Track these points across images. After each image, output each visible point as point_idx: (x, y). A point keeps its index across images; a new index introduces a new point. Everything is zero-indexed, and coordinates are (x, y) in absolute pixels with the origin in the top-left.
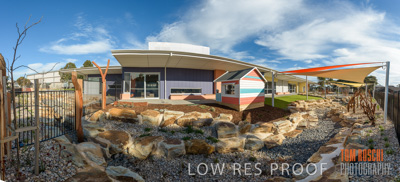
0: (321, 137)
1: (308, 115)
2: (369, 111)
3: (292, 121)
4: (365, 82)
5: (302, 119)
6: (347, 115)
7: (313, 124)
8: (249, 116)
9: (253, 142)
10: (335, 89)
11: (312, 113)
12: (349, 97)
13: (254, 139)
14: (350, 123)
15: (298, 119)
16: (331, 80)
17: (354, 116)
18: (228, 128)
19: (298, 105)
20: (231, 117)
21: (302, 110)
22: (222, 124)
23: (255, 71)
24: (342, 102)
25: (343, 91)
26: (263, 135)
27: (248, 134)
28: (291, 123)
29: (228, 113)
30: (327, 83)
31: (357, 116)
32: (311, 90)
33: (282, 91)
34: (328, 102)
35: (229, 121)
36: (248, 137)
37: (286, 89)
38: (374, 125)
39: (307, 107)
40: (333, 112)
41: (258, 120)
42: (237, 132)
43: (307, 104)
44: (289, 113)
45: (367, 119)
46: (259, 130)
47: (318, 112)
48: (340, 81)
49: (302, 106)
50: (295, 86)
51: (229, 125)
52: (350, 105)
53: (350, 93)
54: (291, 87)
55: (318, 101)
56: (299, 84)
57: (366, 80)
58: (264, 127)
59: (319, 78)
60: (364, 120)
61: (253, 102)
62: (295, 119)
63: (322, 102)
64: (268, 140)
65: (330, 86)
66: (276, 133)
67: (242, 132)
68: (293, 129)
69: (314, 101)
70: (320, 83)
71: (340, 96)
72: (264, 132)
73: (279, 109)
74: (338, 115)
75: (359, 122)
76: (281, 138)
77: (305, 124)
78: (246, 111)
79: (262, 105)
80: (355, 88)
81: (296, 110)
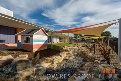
0: (75, 66)
1: (69, 53)
2: (105, 54)
3: (61, 56)
4: (102, 35)
5: (66, 55)
6: (90, 55)
7: (71, 58)
8: (38, 54)
9: (40, 70)
10: (83, 40)
11: (71, 52)
12: (91, 45)
13: (41, 68)
14: (92, 60)
15: (64, 55)
16: (81, 35)
17: (95, 56)
18: (24, 63)
19: (64, 48)
20: (27, 56)
21: (66, 51)
22: (21, 61)
23: (42, 30)
24: (87, 47)
25: (88, 41)
26: (45, 65)
27: (37, 65)
28: (60, 57)
29: (25, 54)
30: (79, 37)
31: (97, 56)
32: (70, 41)
33: (56, 41)
34: (79, 47)
35: (25, 59)
36: (37, 67)
37: (58, 40)
38: (109, 63)
39: (68, 49)
40: (82, 52)
41: (43, 56)
42: (31, 65)
43: (68, 48)
44: (59, 52)
45: (104, 58)
46: (44, 62)
47: (74, 52)
48: (86, 36)
49: (66, 49)
50: (63, 38)
51: (25, 61)
52: (92, 49)
53: (92, 42)
54: (61, 39)
55: (74, 46)
56: (65, 37)
57: (103, 34)
58: (46, 60)
59: (75, 34)
60: (101, 59)
61: (41, 47)
62: (62, 55)
63: (76, 47)
64: (48, 67)
65: (80, 38)
66: (53, 63)
67: (34, 64)
68: (61, 60)
69: (72, 46)
70: (75, 37)
71: (86, 44)
72: (47, 63)
73: (55, 50)
74: (85, 54)
75: (98, 60)
76: (55, 66)
77: (68, 58)
78: (37, 52)
79: (46, 48)
80: (95, 40)
81: (63, 51)
